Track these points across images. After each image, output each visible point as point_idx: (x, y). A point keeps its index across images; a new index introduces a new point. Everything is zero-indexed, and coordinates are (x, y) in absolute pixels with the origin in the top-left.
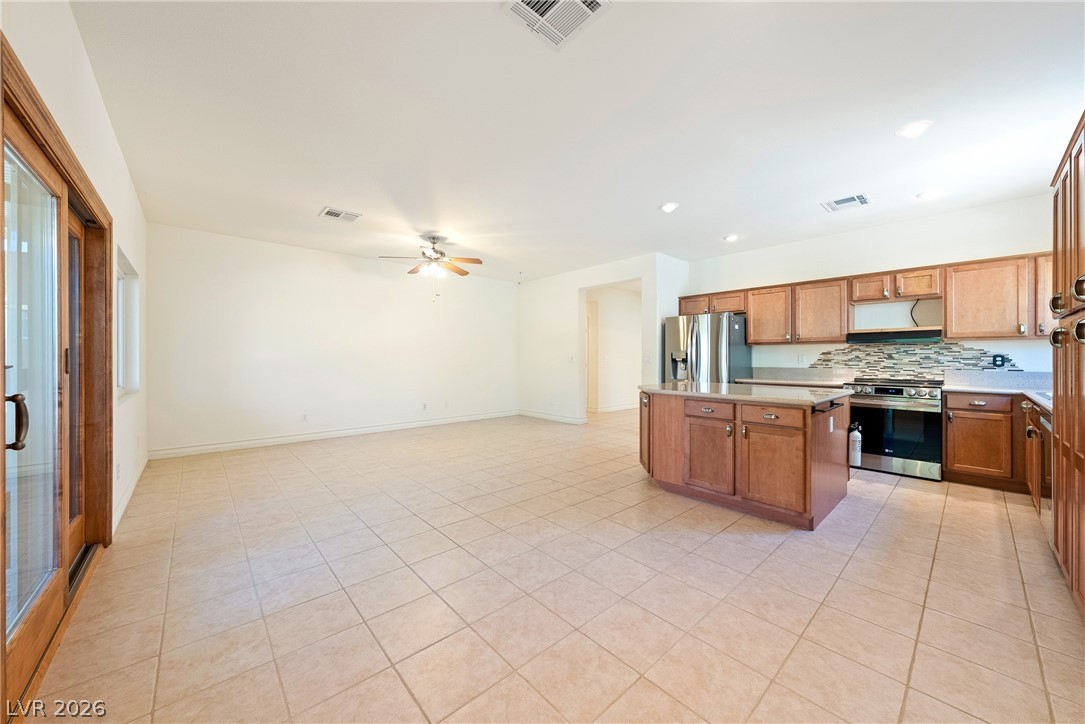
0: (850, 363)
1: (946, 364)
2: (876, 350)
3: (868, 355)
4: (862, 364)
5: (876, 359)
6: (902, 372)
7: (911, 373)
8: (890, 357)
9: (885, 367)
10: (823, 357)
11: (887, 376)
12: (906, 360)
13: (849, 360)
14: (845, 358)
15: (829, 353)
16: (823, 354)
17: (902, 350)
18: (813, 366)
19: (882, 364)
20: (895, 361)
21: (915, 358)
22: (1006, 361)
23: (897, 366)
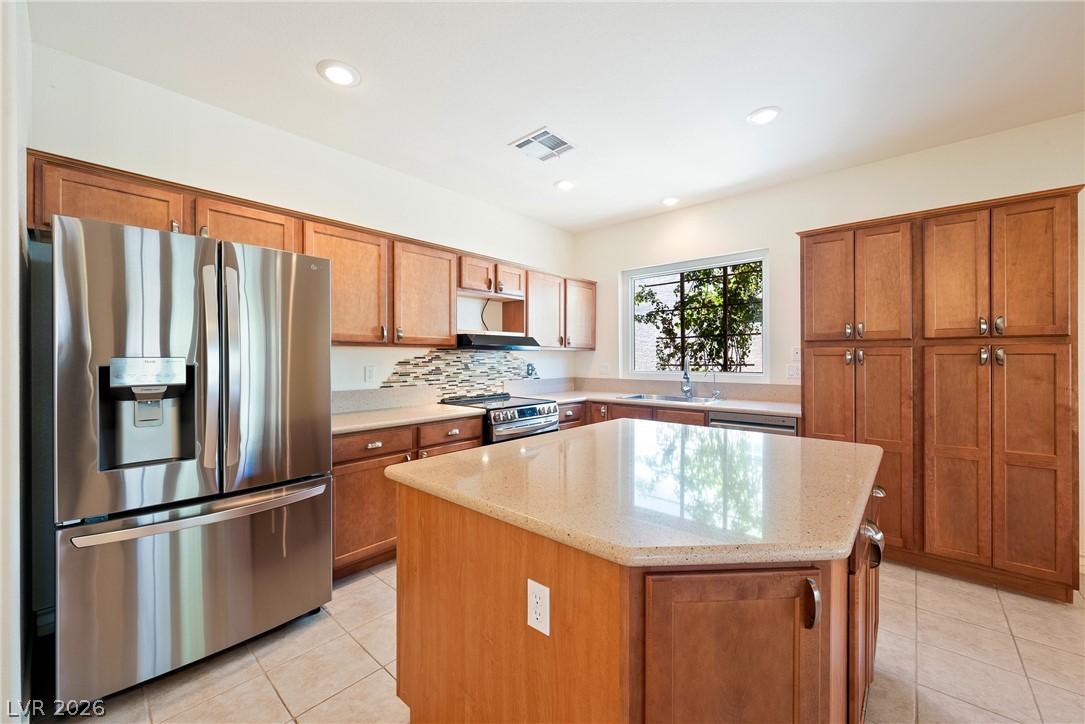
0: (431, 377)
1: (504, 374)
2: (455, 358)
3: (448, 365)
4: (442, 378)
5: (455, 370)
6: (476, 386)
7: (482, 386)
8: (467, 368)
9: (463, 381)
10: (400, 369)
11: (464, 392)
12: (478, 372)
13: (430, 373)
14: (425, 370)
15: (406, 363)
16: (400, 363)
17: (475, 358)
18: (387, 385)
19: (461, 377)
20: (470, 373)
21: (485, 369)
22: (533, 370)
23: (471, 379)
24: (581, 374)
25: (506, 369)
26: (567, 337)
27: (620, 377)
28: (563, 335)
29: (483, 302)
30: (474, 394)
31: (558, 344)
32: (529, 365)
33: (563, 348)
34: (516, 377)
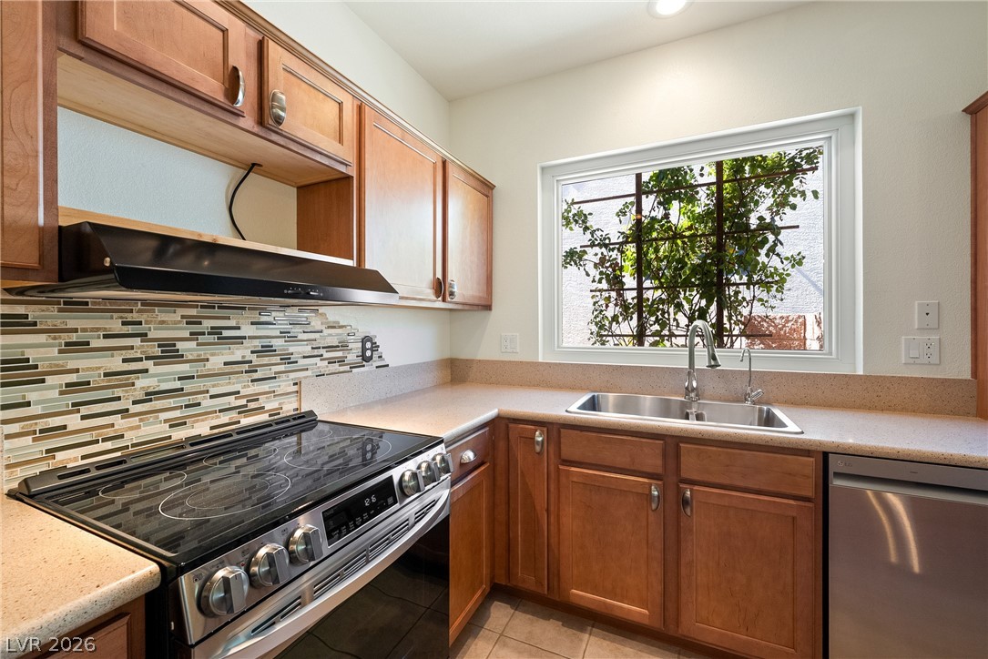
1: (302, 362)
2: (115, 325)
3: (73, 347)
5: (115, 363)
6: (207, 403)
7: (232, 401)
8: (169, 352)
9: (150, 396)
11: (153, 430)
12: (216, 362)
17: (208, 324)
19: (142, 383)
20: (184, 368)
21: (238, 353)
22: (375, 347)
23: (188, 386)
24: (464, 354)
25: (307, 349)
26: (450, 277)
27: (540, 360)
28: (439, 275)
29: (234, 173)
30: (202, 429)
31: (430, 294)
32: (365, 340)
33: (440, 304)
34: (336, 367)
